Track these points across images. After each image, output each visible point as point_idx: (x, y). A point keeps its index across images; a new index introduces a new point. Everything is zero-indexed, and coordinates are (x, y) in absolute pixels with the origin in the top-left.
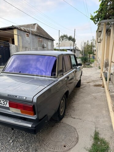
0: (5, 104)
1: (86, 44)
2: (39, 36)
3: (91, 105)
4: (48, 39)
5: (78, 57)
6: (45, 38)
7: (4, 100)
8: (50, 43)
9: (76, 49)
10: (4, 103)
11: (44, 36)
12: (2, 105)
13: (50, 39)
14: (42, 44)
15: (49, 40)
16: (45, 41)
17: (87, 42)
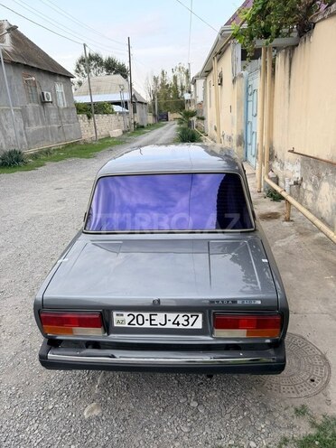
0: (191, 324)
1: (160, 82)
2: (26, 66)
3: (291, 272)
4: (55, 74)
5: (145, 125)
6: (45, 71)
7: (189, 315)
8: (60, 88)
9: (136, 99)
10: (187, 320)
11: (39, 64)
12: (181, 326)
13: (60, 75)
14: (39, 91)
15: (58, 79)
16: (44, 83)
17: (160, 76)
